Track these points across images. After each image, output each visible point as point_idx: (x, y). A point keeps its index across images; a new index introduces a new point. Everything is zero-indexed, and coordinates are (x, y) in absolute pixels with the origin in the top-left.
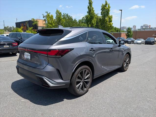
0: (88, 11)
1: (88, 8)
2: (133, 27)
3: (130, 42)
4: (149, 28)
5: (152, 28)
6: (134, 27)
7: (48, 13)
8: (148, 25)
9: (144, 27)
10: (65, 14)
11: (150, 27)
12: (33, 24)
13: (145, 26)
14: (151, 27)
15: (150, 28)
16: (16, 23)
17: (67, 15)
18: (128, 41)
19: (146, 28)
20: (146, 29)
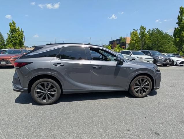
0: (178, 21)
1: (178, 18)
7: (136, 30)
10: (154, 29)
12: (121, 41)
16: (110, 42)
17: (157, 29)
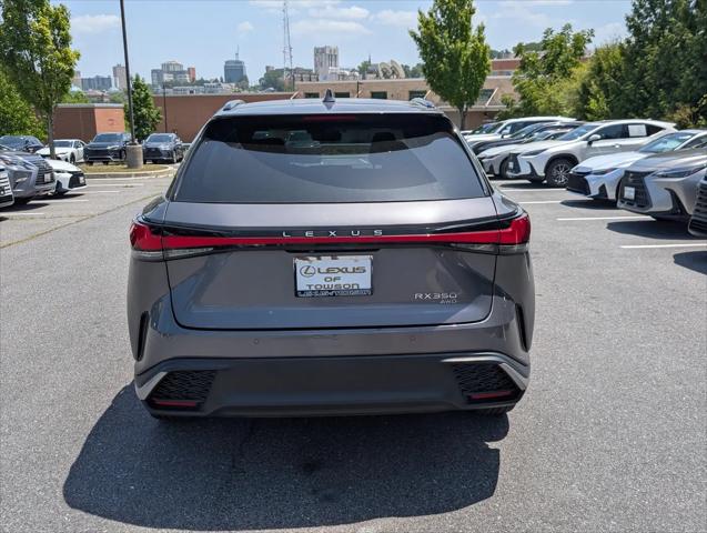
2: (115, 75)
3: (169, 154)
4: (188, 79)
5: (202, 82)
6: (118, 71)
8: (181, 66)
9: (167, 78)
11: (194, 79)
13: (171, 68)
14: (198, 78)
15: (194, 82)
18: (157, 150)
19: (178, 79)
20: (178, 84)
